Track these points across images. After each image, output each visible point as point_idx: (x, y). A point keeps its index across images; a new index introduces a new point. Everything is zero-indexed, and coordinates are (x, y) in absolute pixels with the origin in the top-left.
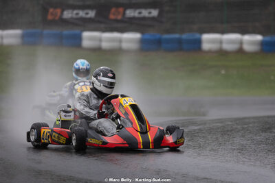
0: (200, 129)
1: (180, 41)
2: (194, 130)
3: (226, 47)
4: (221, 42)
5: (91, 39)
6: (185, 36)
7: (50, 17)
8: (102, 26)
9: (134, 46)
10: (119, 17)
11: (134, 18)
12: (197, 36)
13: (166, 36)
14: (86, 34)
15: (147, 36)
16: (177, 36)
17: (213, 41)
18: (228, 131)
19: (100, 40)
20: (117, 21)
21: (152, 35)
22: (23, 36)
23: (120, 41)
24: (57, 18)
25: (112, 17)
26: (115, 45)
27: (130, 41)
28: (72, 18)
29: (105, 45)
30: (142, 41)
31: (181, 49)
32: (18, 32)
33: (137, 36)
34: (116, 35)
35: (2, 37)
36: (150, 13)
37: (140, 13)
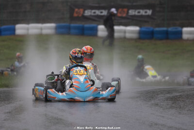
0: (180, 95)
1: (167, 33)
2: (177, 96)
7: (75, 15)
9: (135, 36)
10: (124, 15)
11: (135, 16)
12: (179, 29)
13: (157, 29)
14: (100, 27)
15: (144, 29)
16: (165, 29)
20: (122, 18)
22: (57, 28)
23: (125, 32)
24: (80, 15)
25: (119, 15)
26: (121, 35)
27: (132, 32)
28: (91, 15)
30: (140, 32)
31: (167, 38)
32: (53, 25)
33: (137, 28)
34: (122, 27)
35: (41, 29)
36: (146, 12)
37: (139, 12)
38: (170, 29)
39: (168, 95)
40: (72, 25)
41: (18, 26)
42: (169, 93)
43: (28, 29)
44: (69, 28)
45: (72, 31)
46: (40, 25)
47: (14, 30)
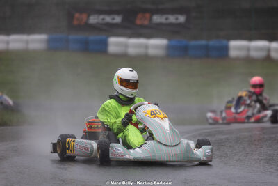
1: (207, 48)
2: (221, 139)
3: (254, 54)
4: (248, 49)
5: (117, 44)
6: (212, 43)
7: (76, 22)
8: (128, 32)
9: (161, 52)
10: (146, 23)
11: (161, 24)
12: (224, 42)
13: (193, 43)
14: (112, 40)
15: (174, 43)
16: (203, 42)
17: (239, 48)
18: (255, 141)
19: (126, 46)
20: (142, 26)
22: (49, 41)
23: (146, 47)
24: (83, 24)
25: (138, 22)
26: (141, 51)
27: (156, 47)
28: (98, 23)
29: (131, 51)
31: (207, 56)
33: (164, 42)
34: (142, 41)
35: (27, 42)
36: (177, 19)
37: (167, 19)
40: (71, 37)
43: (8, 43)
44: (67, 41)
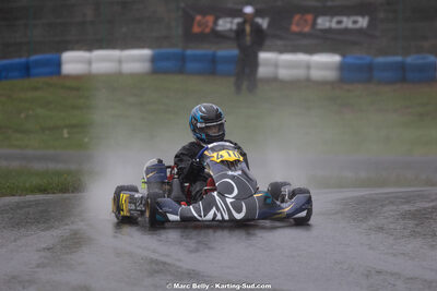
1: (402, 67)
7: (196, 29)
8: (279, 43)
9: (331, 75)
10: (307, 29)
11: (329, 30)
12: (430, 59)
13: (381, 59)
15: (350, 60)
16: (398, 59)
19: (276, 65)
20: (302, 35)
21: (359, 57)
22: (154, 60)
23: (308, 67)
24: (207, 30)
25: (294, 28)
26: (300, 73)
27: (324, 66)
28: (231, 30)
29: (283, 73)
30: (342, 67)
31: (404, 80)
32: (147, 52)
33: (336, 59)
34: (301, 57)
35: (120, 61)
36: (355, 22)
37: (339, 22)
38: (410, 59)
39: (407, 207)
40: (189, 52)
41: (67, 56)
42: (408, 202)
43: (90, 62)
44: (183, 59)
45: (190, 66)
46: (116, 53)
47: (59, 64)
